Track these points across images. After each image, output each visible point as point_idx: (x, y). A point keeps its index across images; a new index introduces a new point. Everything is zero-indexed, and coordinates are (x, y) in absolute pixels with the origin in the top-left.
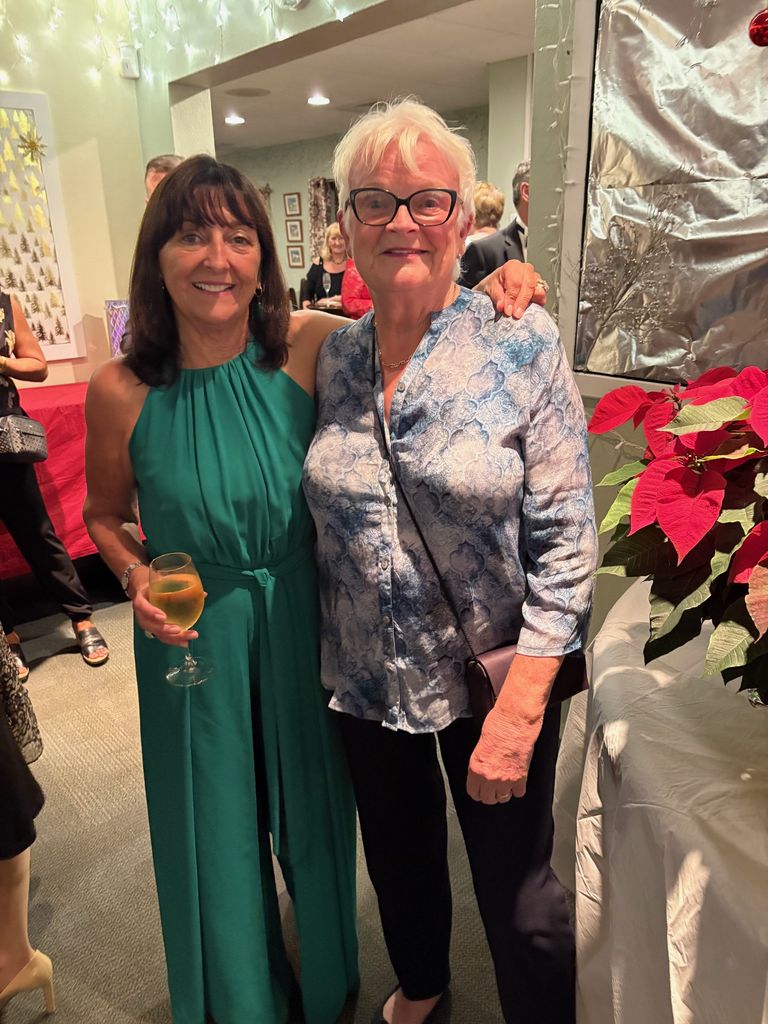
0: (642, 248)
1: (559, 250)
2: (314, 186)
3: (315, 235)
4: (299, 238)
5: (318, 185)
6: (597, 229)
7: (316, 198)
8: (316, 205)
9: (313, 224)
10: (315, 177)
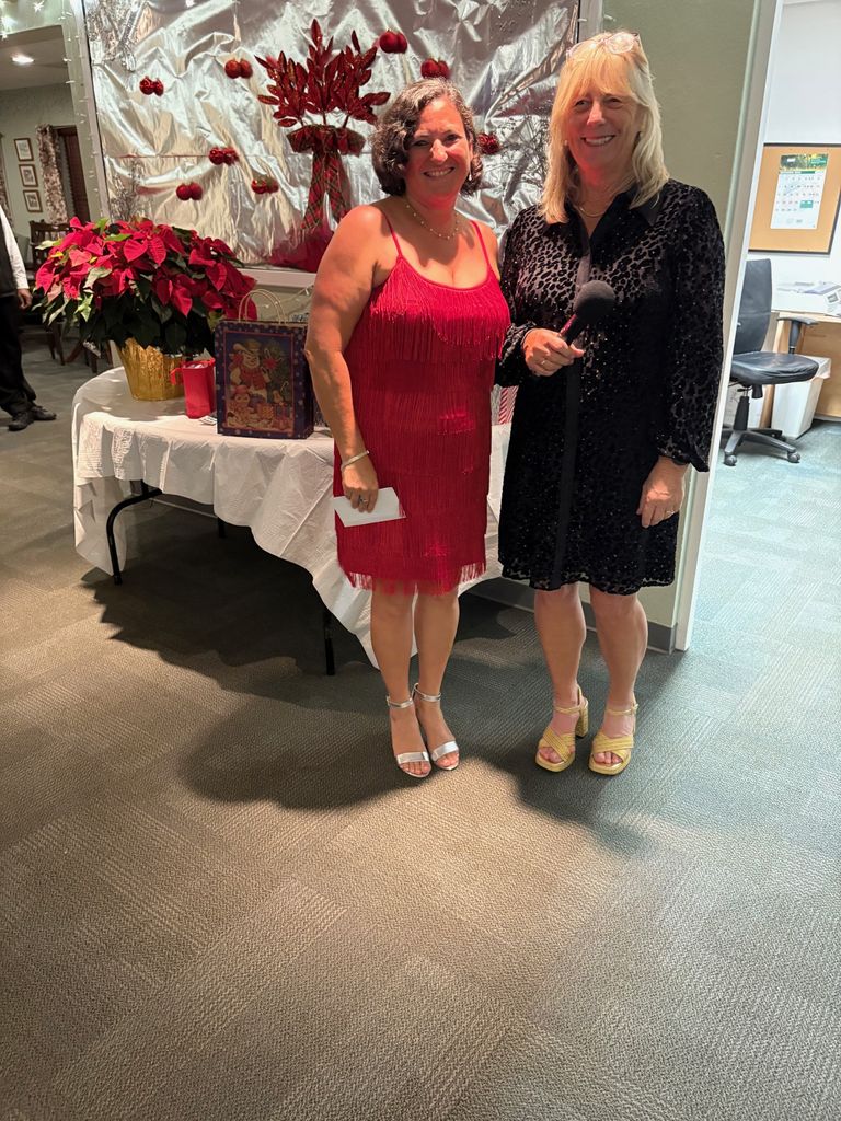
1: (99, 191)
2: (41, 132)
3: (48, 181)
4: (34, 183)
5: (45, 131)
7: (44, 144)
8: (45, 150)
9: (44, 169)
10: (43, 123)
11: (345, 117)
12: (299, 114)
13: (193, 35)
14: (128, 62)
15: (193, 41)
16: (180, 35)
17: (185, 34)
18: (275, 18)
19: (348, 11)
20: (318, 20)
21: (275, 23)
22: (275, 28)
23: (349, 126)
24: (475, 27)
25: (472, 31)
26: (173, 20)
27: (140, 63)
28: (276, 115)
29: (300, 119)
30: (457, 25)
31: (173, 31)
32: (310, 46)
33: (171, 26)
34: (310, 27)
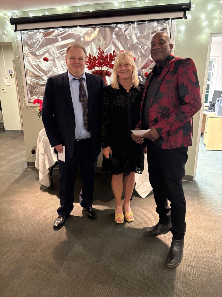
0: (35, 85)
1: (23, 85)
6: (28, 82)
11: (108, 68)
12: (94, 67)
13: (61, 48)
14: (37, 53)
15: (61, 49)
16: (56, 47)
17: (58, 47)
18: (88, 45)
19: (110, 45)
20: (100, 47)
21: (88, 47)
22: (88, 48)
23: (108, 70)
24: (144, 51)
25: (143, 51)
26: (54, 44)
27: (41, 53)
28: (87, 67)
30: (139, 50)
31: (54, 46)
32: (98, 52)
33: (53, 45)
34: (98, 48)
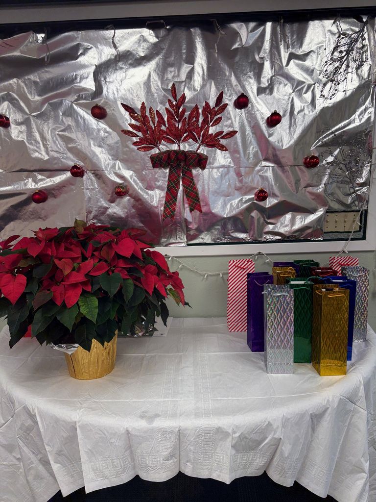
11: (197, 145)
12: (157, 144)
16: (35, 84)
17: (40, 84)
20: (176, 85)
28: (135, 144)
29: (157, 146)
31: (27, 82)
32: (170, 101)
33: (26, 77)
